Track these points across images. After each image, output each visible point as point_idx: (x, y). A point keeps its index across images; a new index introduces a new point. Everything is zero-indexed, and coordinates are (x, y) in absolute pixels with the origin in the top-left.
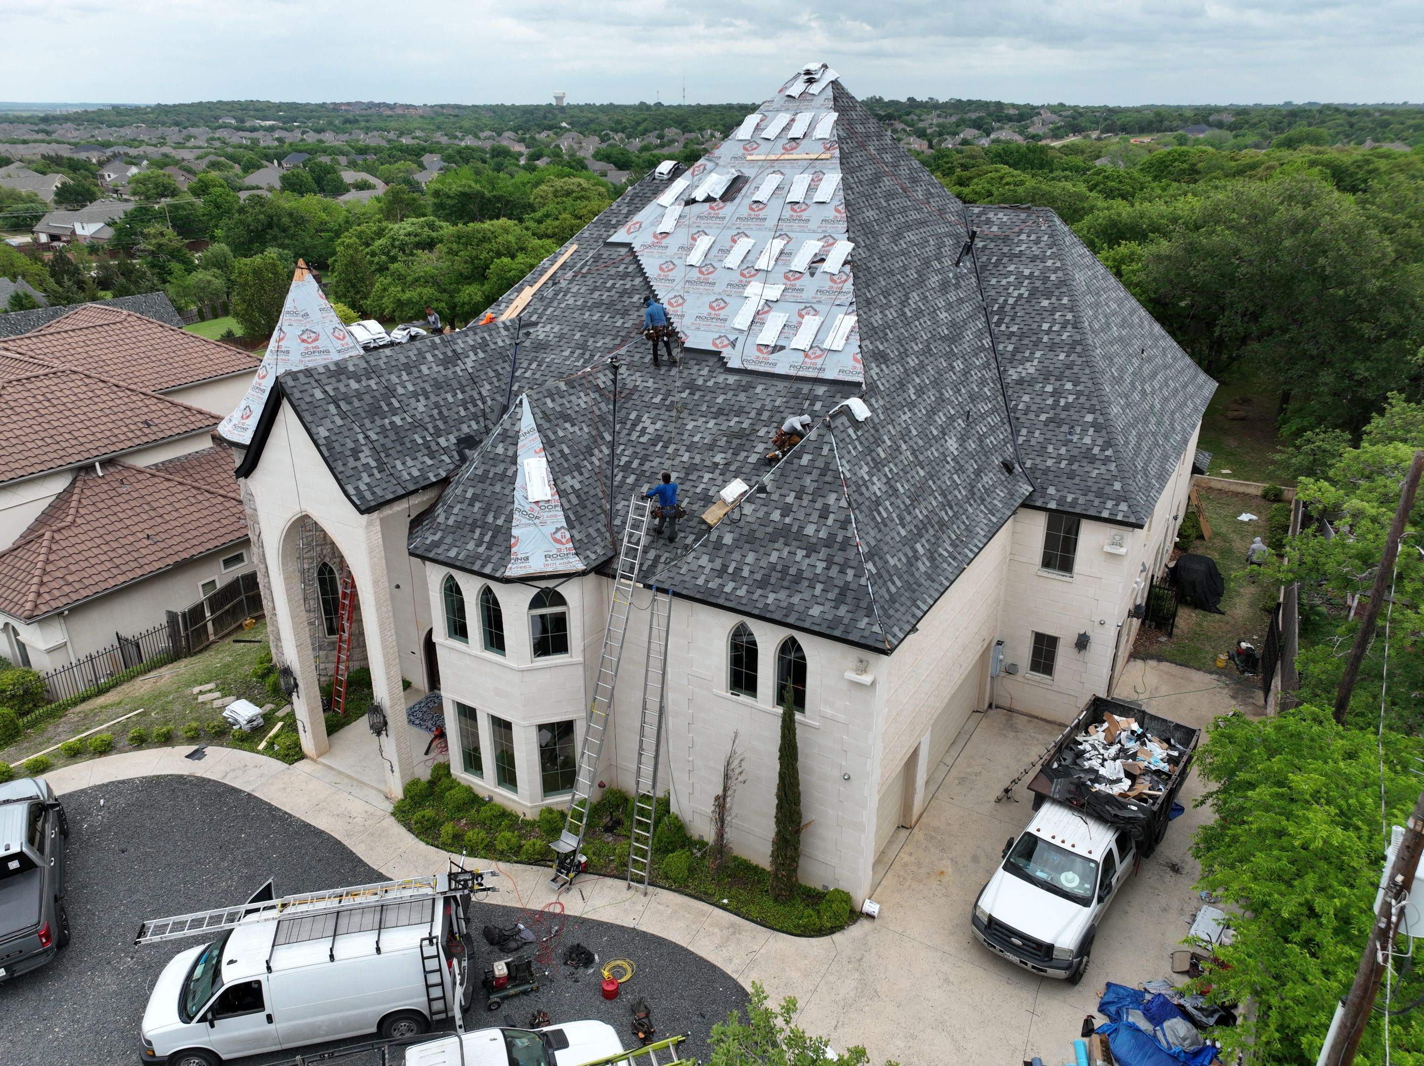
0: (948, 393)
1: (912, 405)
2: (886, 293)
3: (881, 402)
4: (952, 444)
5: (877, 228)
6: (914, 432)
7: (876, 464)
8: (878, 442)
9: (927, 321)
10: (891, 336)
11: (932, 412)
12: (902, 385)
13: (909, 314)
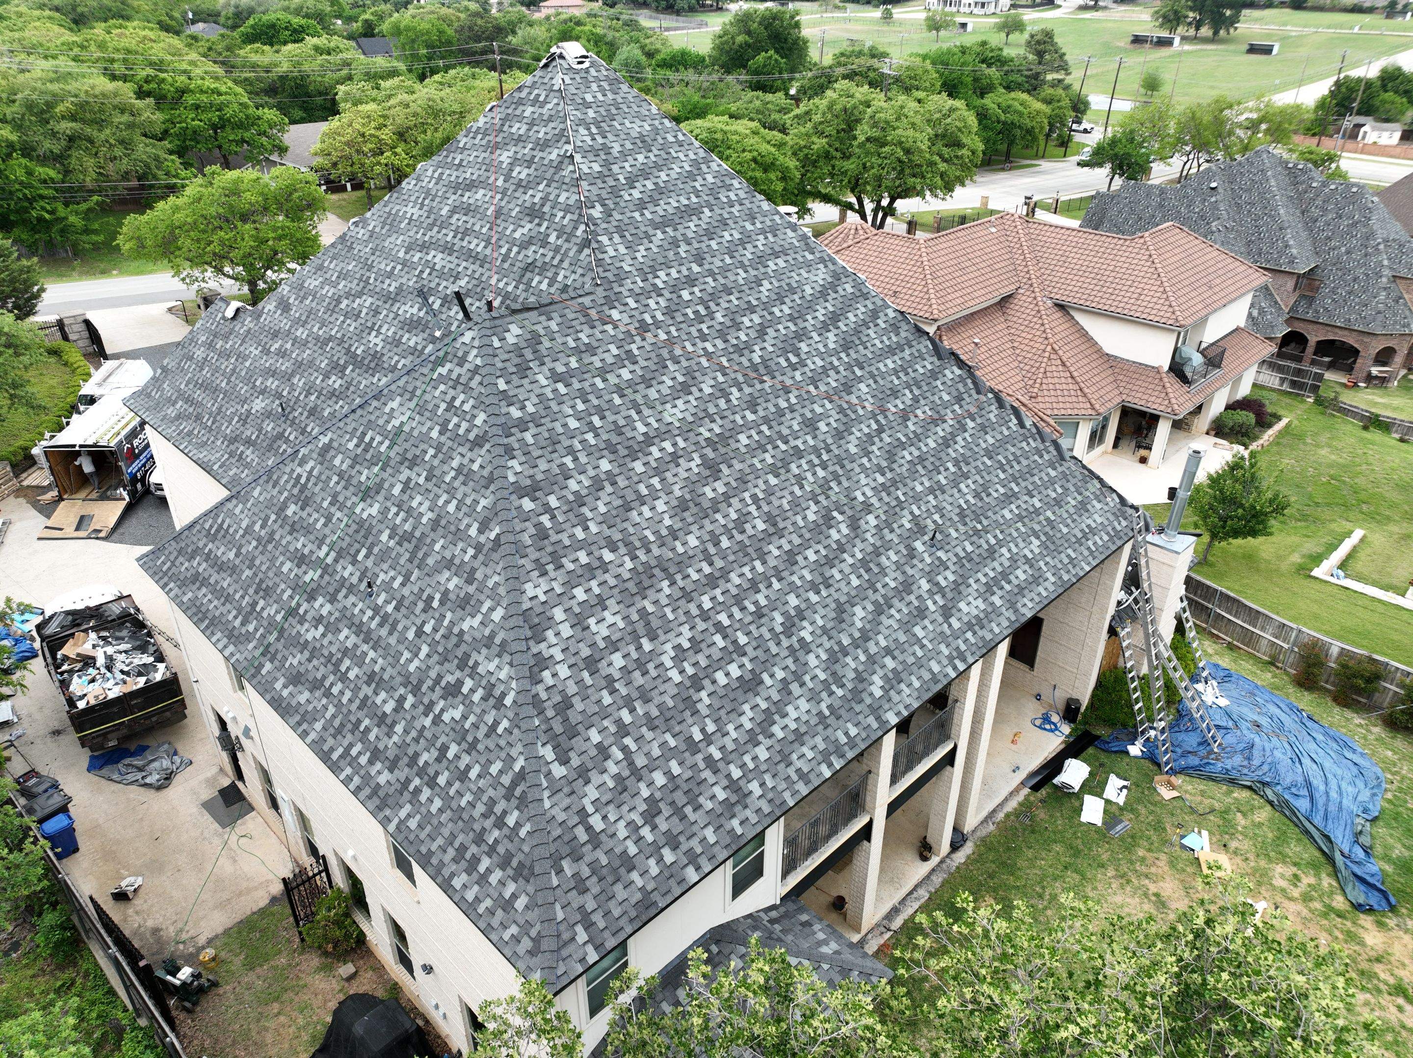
0: (299, 382)
1: (266, 352)
2: (343, 276)
3: (251, 325)
4: (258, 405)
5: (402, 226)
6: (247, 364)
7: (210, 345)
8: (226, 338)
9: (352, 326)
10: (307, 302)
11: (272, 373)
12: (275, 335)
13: (343, 306)
